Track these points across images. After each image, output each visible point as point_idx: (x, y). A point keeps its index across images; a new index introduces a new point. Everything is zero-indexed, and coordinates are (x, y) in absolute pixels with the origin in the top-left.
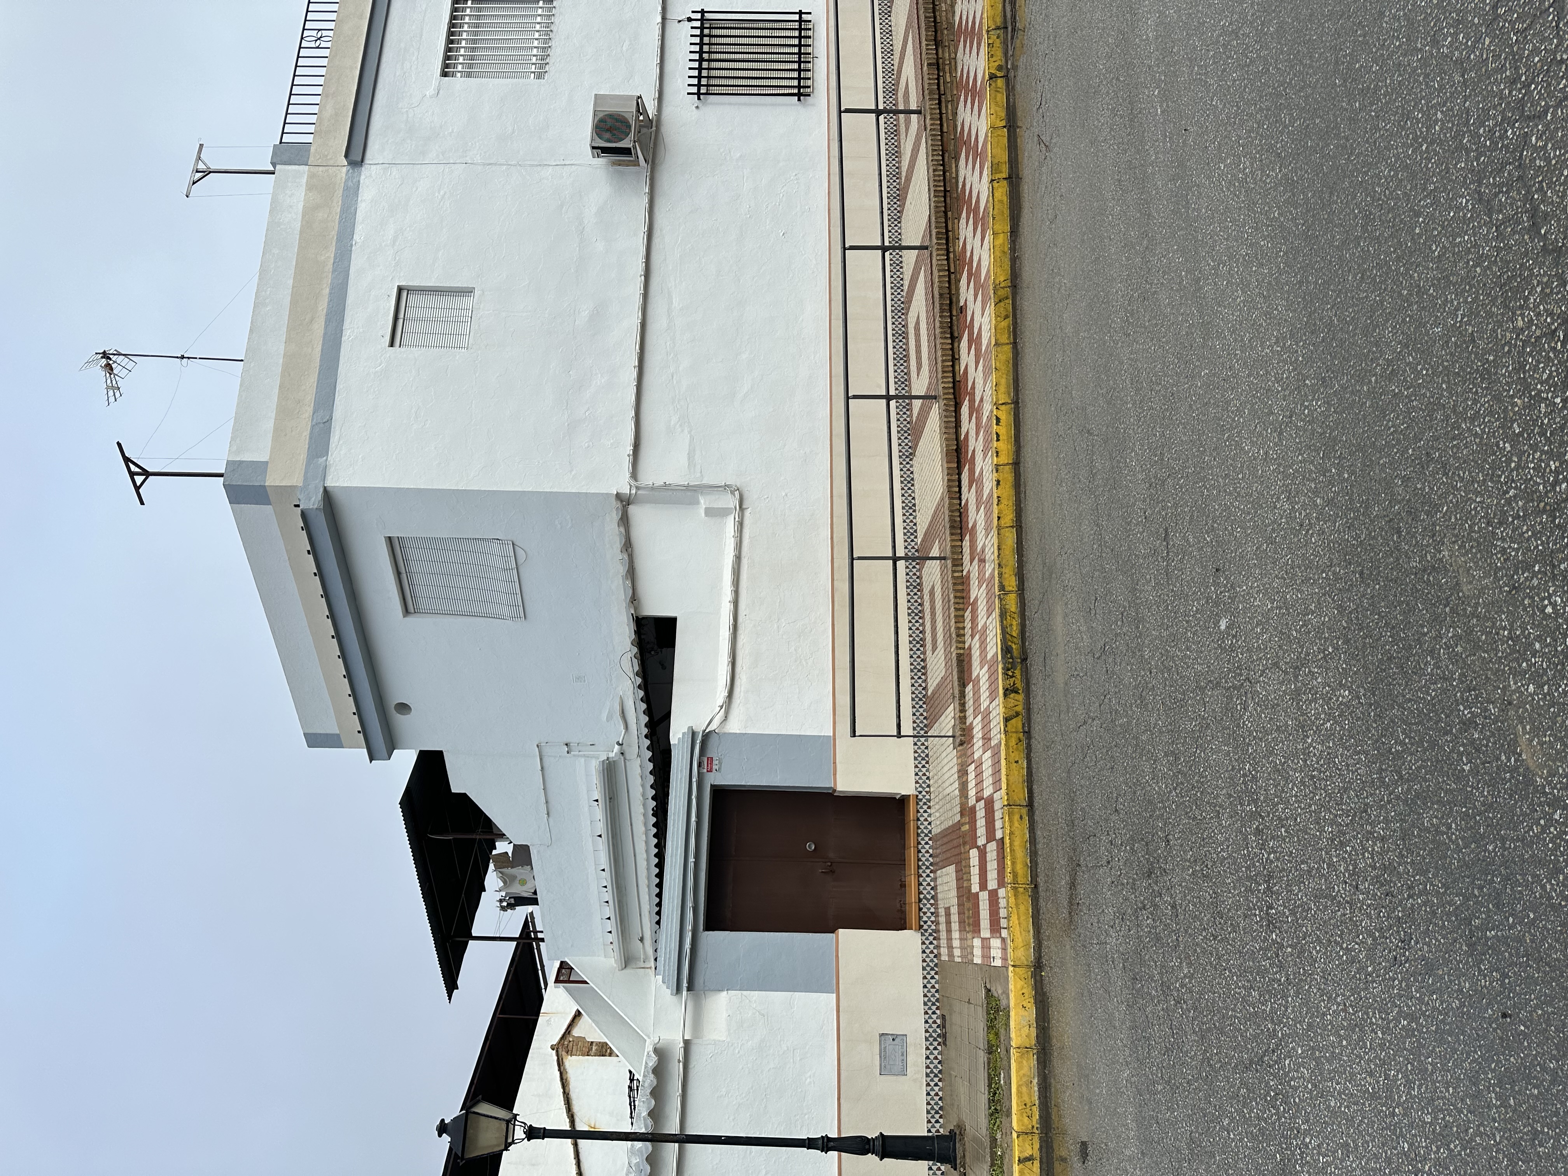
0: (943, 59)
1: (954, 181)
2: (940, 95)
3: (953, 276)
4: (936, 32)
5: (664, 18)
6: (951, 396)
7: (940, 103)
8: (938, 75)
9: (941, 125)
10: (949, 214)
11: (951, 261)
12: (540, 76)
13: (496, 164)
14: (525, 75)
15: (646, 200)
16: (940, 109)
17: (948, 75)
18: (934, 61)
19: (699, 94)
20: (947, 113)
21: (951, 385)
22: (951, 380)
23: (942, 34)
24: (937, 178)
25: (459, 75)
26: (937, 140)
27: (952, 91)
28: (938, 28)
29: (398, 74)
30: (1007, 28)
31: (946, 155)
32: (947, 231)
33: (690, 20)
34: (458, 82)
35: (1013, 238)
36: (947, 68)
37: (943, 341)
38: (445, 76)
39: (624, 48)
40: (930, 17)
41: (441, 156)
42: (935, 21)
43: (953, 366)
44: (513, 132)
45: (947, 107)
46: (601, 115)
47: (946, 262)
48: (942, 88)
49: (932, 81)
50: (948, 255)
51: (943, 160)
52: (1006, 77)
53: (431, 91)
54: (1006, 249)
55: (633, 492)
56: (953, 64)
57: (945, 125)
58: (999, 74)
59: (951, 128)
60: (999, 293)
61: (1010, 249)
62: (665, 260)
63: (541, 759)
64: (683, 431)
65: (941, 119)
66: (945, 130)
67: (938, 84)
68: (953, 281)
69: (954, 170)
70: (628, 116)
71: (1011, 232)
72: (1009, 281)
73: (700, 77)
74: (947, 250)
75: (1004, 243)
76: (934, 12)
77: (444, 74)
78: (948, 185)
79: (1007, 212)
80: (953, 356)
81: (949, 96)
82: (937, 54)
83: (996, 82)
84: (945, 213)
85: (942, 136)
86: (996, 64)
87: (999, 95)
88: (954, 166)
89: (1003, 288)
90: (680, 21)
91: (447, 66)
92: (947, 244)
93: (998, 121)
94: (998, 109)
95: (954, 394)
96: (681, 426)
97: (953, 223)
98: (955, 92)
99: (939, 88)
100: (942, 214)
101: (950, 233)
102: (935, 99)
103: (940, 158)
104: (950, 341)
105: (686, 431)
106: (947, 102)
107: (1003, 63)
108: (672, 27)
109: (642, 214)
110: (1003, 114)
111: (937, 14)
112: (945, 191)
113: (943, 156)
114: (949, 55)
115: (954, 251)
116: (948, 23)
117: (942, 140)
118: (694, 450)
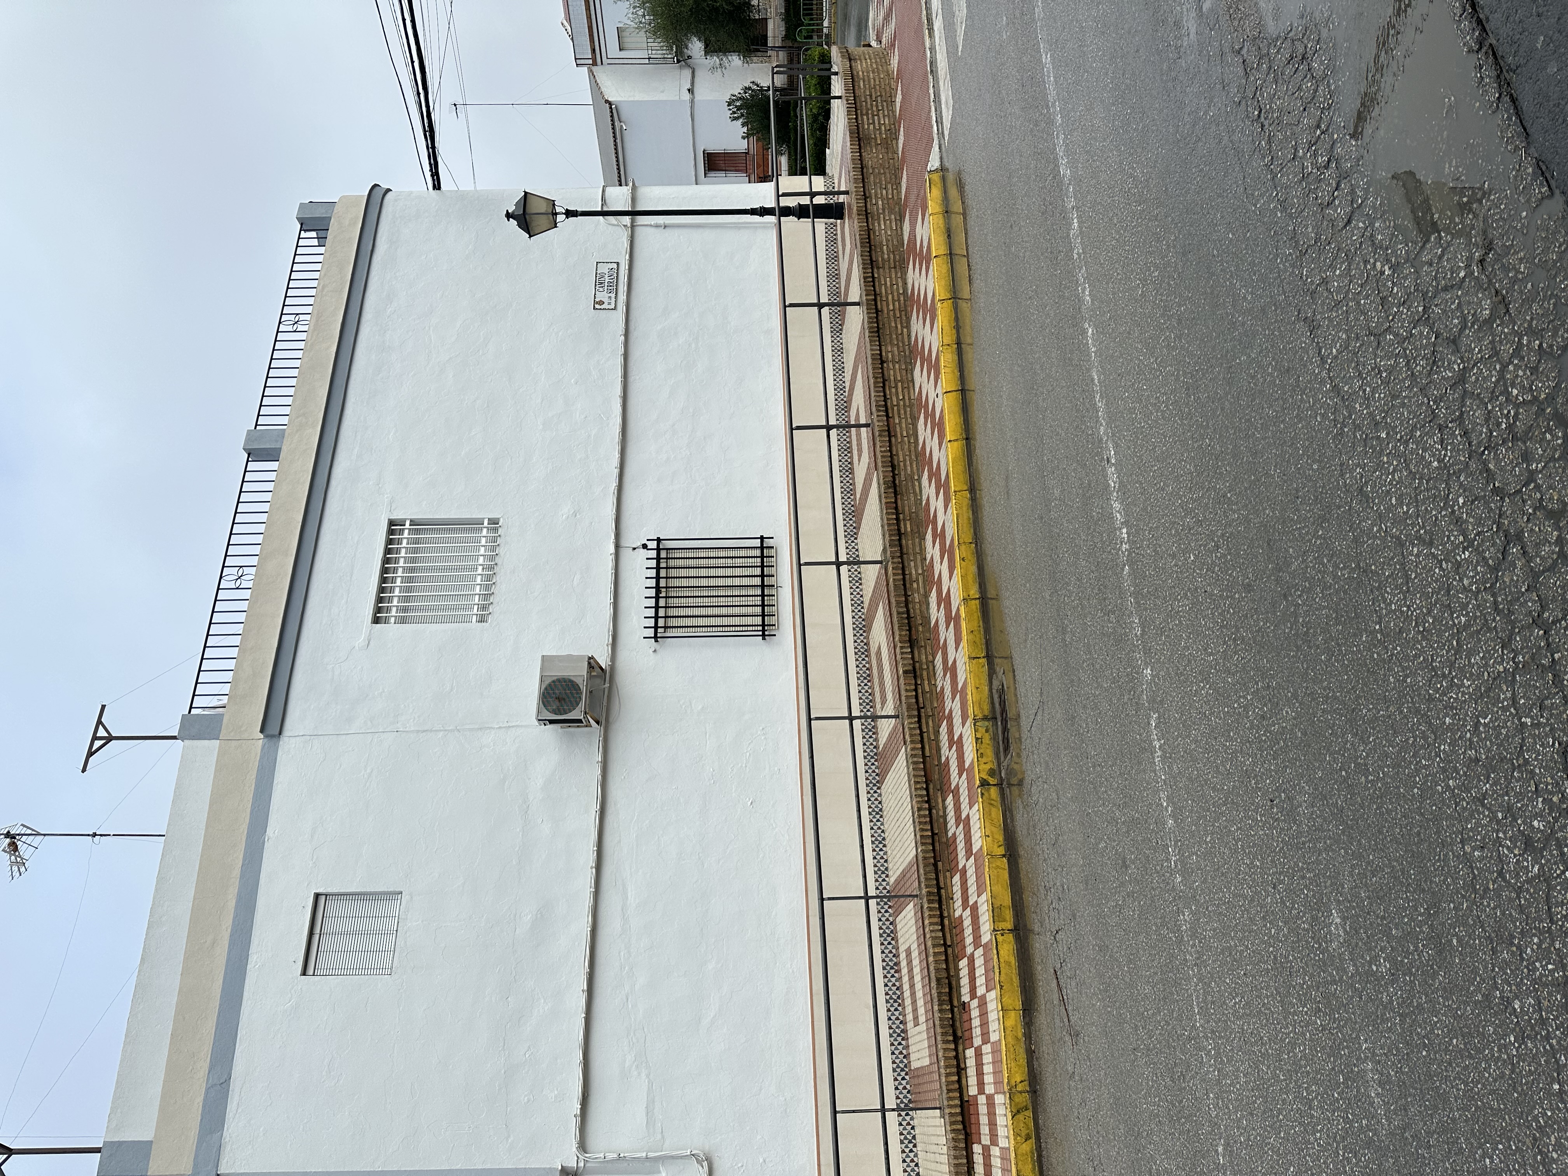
0: (920, 662)
1: (941, 820)
2: (919, 710)
3: (950, 950)
4: (910, 630)
5: (617, 546)
6: (960, 1127)
7: (919, 721)
8: (916, 684)
9: (923, 748)
10: (940, 864)
11: (947, 929)
12: (482, 620)
13: (431, 731)
14: (466, 620)
15: (598, 772)
16: (920, 728)
17: (926, 682)
18: (910, 668)
19: (656, 638)
20: (928, 732)
21: (958, 1110)
22: (958, 1102)
23: (917, 631)
24: (923, 820)
25: (393, 620)
26: (920, 769)
27: (932, 703)
28: (912, 624)
29: (324, 622)
30: (996, 718)
31: (931, 786)
32: (939, 888)
33: (645, 546)
34: (391, 630)
35: (1027, 1019)
36: (925, 673)
37: (945, 1046)
38: (377, 623)
39: (575, 583)
40: (903, 613)
41: (369, 723)
42: (909, 618)
43: (959, 1081)
44: (452, 690)
45: (927, 723)
46: (548, 681)
47: (940, 934)
48: (921, 700)
49: (910, 694)
50: (942, 924)
51: (928, 795)
52: (1000, 785)
53: (361, 640)
54: (1020, 1035)
55: (581, 1164)
56: (931, 668)
57: (927, 747)
58: (992, 781)
59: (934, 752)
60: (1017, 1100)
61: (1025, 1034)
62: (620, 842)
64: (639, 1074)
65: (922, 741)
66: (927, 754)
67: (917, 697)
68: (951, 958)
69: (940, 805)
70: (579, 681)
71: (1024, 1010)
72: (1026, 1083)
73: (656, 617)
74: (942, 917)
75: (1016, 1025)
76: (907, 606)
77: (376, 620)
78: (935, 826)
79: (1016, 981)
80: (958, 1066)
81: (929, 710)
82: (913, 658)
83: (988, 790)
84: (935, 865)
85: (924, 763)
86: (988, 767)
87: (994, 810)
88: (940, 800)
89: (1021, 1092)
90: (634, 549)
91: (378, 610)
92: (940, 908)
93: (996, 846)
94: (994, 829)
95: (963, 1122)
96: (637, 1067)
97: (945, 877)
98: (936, 705)
99: (917, 702)
100: (932, 868)
101: (943, 891)
102: (914, 716)
103: (925, 793)
104: (952, 1046)
105: (643, 1075)
106: (928, 717)
107: (995, 767)
108: (626, 554)
109: (594, 789)
110: (1001, 838)
111: (910, 606)
112: (933, 834)
113: (927, 789)
114: (926, 658)
115: (949, 915)
116: (923, 617)
117: (925, 769)
118: (654, 1102)
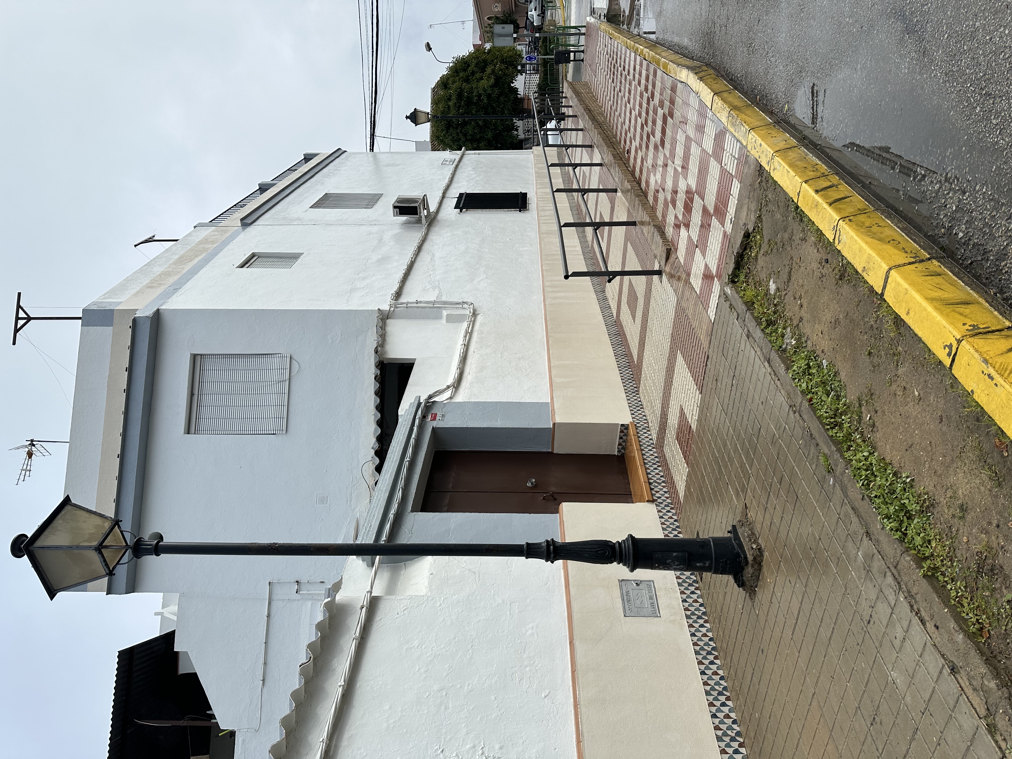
5: (443, 197)
12: (368, 208)
13: (333, 225)
38: (312, 208)
41: (300, 223)
44: (347, 219)
53: (302, 211)
55: (392, 309)
63: (270, 603)
90: (452, 198)
96: (433, 289)
108: (448, 199)
118: (441, 296)
